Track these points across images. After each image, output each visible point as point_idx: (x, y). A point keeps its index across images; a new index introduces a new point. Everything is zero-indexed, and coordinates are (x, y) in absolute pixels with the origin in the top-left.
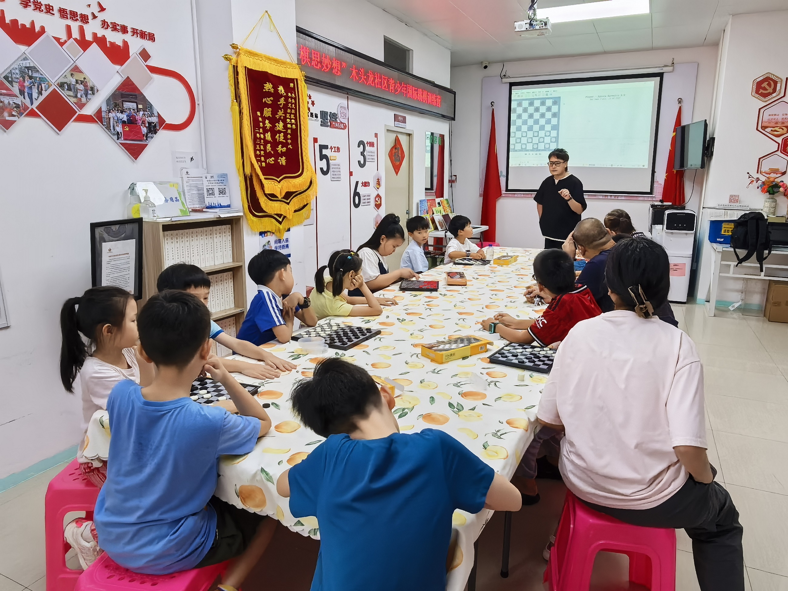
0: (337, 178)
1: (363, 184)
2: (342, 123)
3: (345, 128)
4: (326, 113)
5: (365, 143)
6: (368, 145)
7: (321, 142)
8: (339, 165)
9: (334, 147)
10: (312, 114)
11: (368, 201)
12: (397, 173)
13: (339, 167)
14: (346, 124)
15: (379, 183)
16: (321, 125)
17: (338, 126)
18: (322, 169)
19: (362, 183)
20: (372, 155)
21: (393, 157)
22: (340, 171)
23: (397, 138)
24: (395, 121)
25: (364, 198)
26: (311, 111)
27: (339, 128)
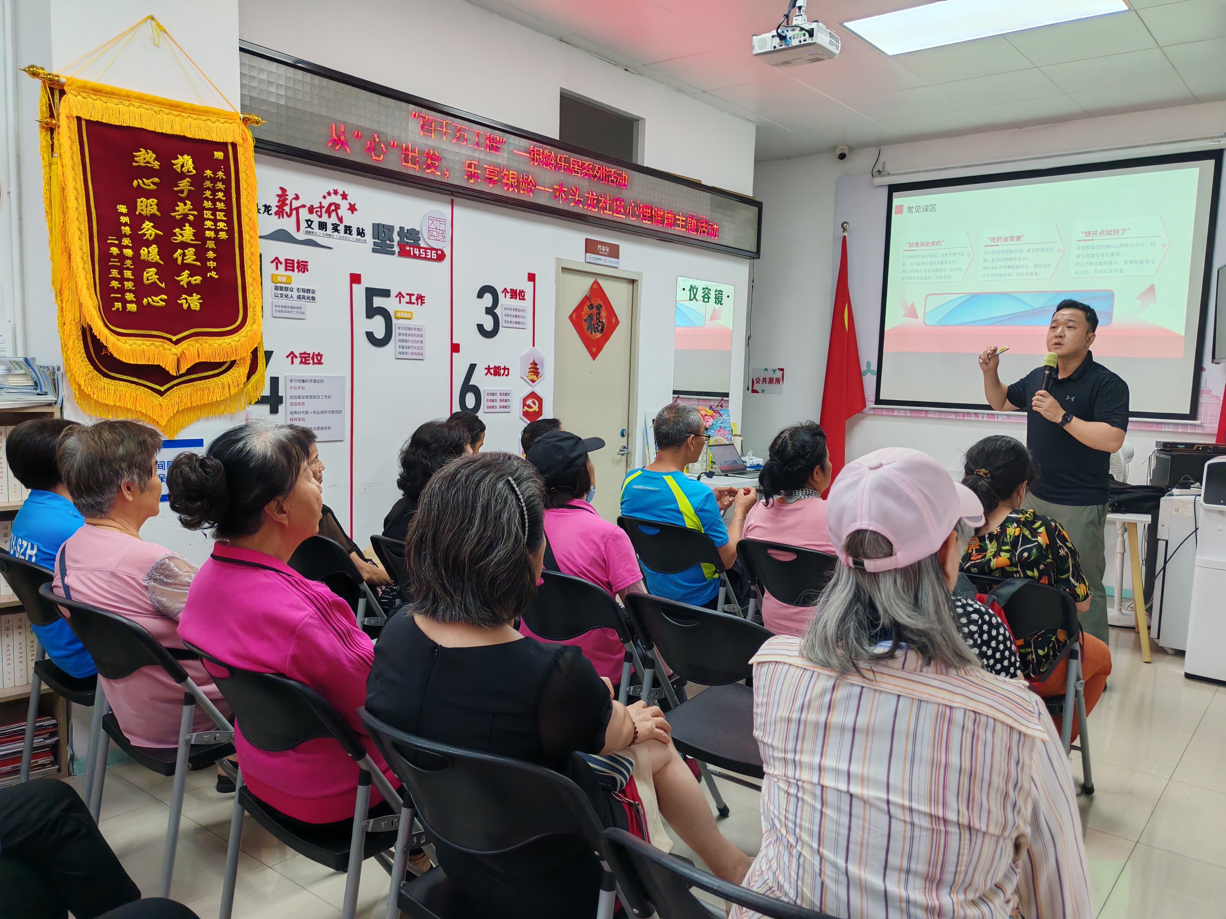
0: (412, 354)
1: (489, 371)
2: (432, 249)
3: (441, 257)
4: (391, 229)
5: (499, 291)
6: (508, 295)
7: (367, 282)
8: (418, 329)
9: (407, 294)
10: (348, 229)
11: (504, 404)
12: (594, 355)
13: (420, 333)
14: (442, 251)
15: (535, 370)
16: (374, 251)
17: (420, 254)
18: (370, 336)
19: (488, 369)
20: (516, 316)
21: (585, 325)
22: (422, 342)
23: (595, 286)
24: (586, 252)
25: (492, 397)
26: (346, 222)
27: (425, 258)
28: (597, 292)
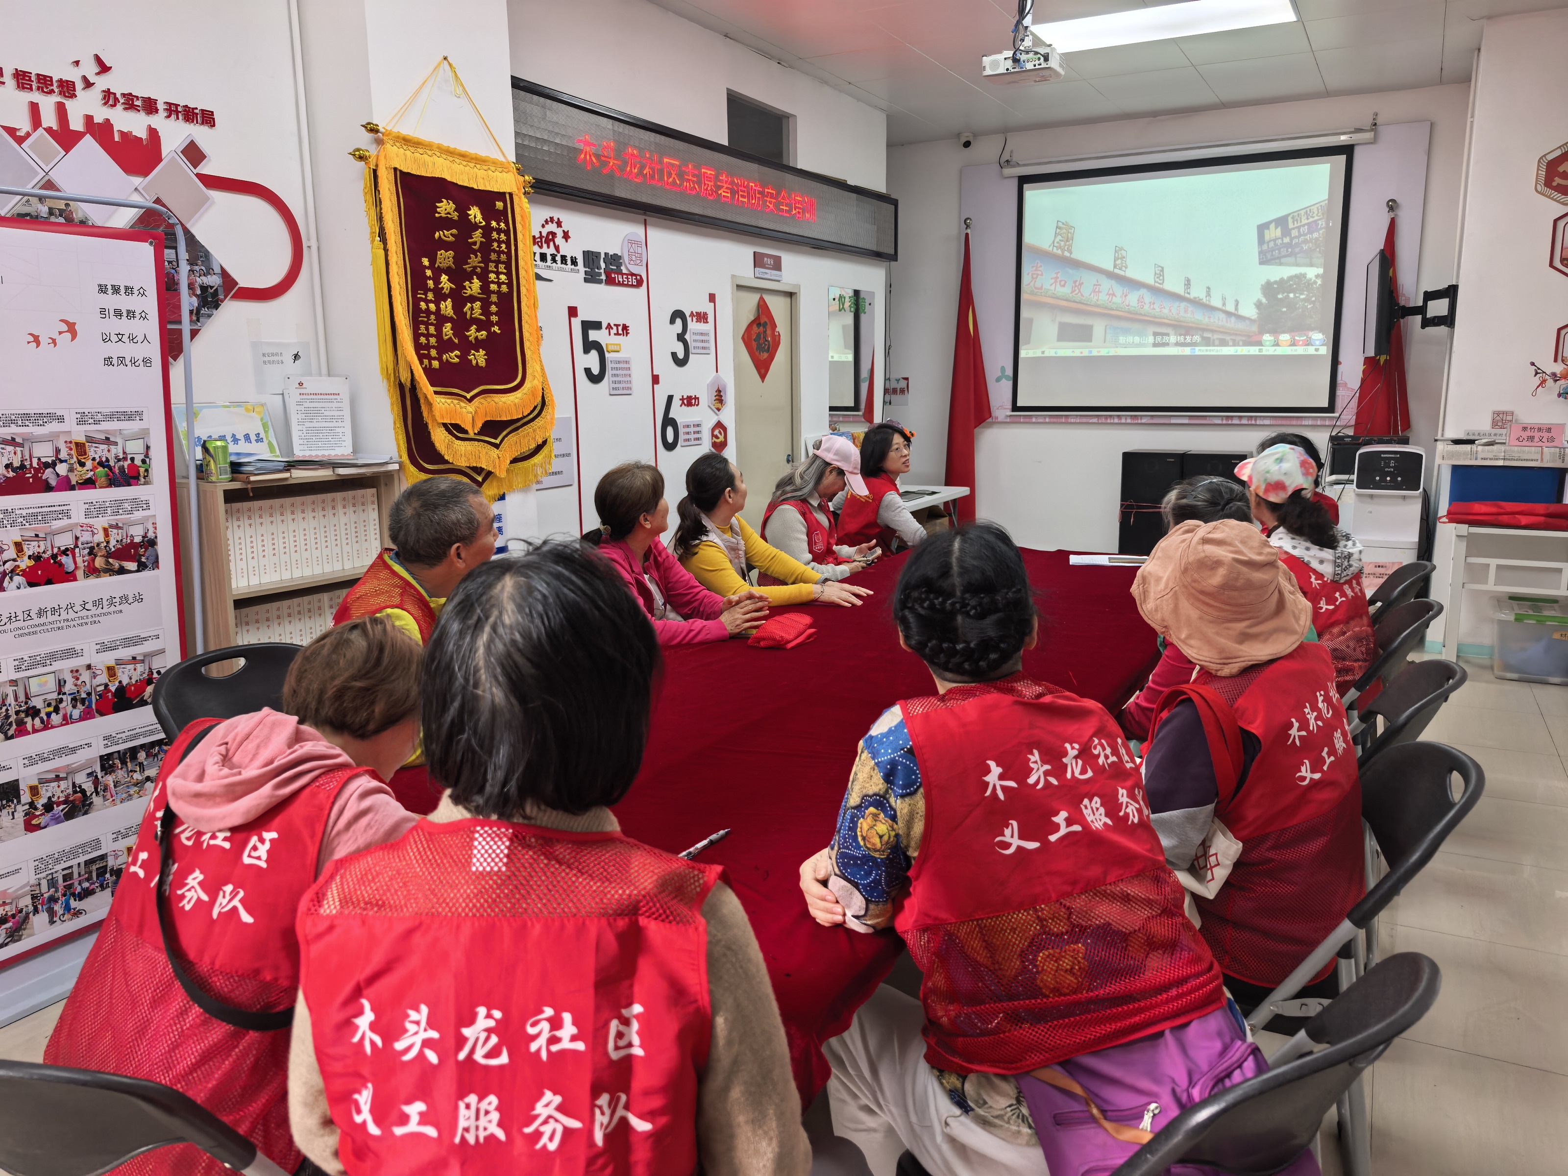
0: (623, 388)
1: (683, 403)
5: (688, 314)
6: (694, 319)
7: (582, 315)
8: (627, 362)
9: (615, 325)
10: (564, 259)
11: (697, 436)
12: (763, 377)
13: (627, 366)
15: (719, 398)
16: (586, 280)
18: (588, 371)
19: (682, 399)
20: (702, 341)
21: (754, 343)
22: (630, 375)
23: (761, 303)
24: (755, 267)
25: (687, 430)
26: (562, 252)
27: (627, 285)
28: (763, 308)
